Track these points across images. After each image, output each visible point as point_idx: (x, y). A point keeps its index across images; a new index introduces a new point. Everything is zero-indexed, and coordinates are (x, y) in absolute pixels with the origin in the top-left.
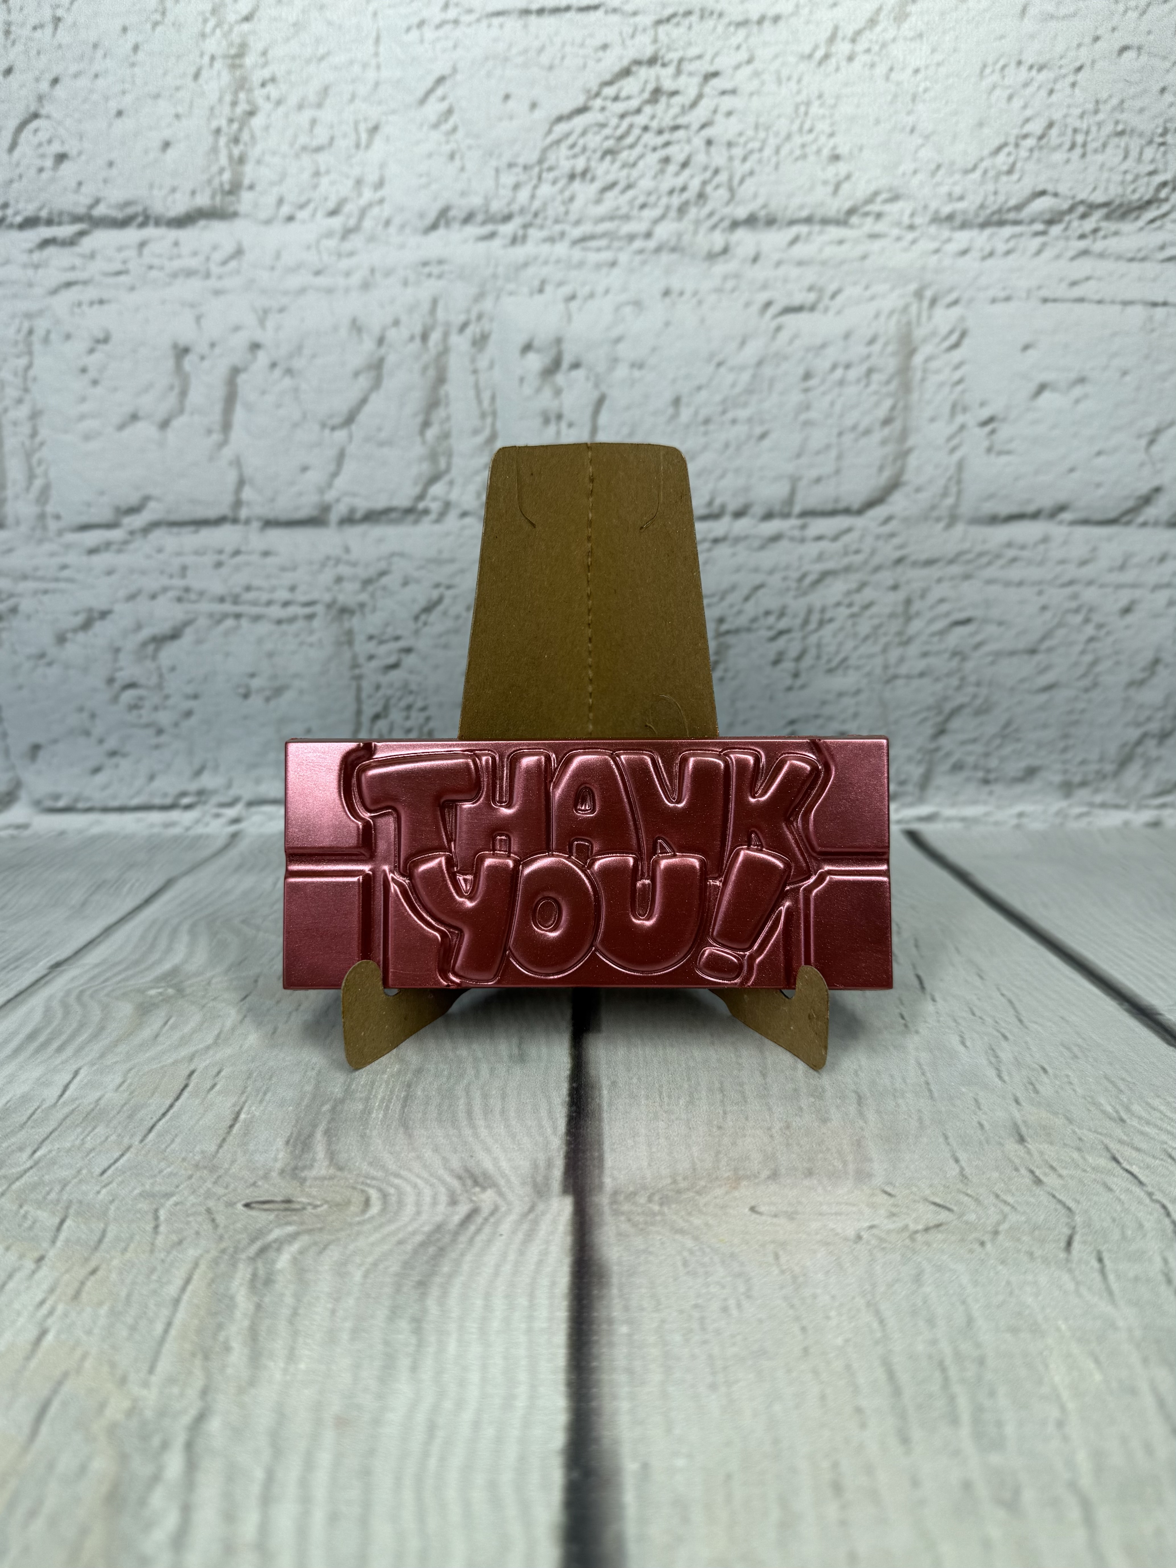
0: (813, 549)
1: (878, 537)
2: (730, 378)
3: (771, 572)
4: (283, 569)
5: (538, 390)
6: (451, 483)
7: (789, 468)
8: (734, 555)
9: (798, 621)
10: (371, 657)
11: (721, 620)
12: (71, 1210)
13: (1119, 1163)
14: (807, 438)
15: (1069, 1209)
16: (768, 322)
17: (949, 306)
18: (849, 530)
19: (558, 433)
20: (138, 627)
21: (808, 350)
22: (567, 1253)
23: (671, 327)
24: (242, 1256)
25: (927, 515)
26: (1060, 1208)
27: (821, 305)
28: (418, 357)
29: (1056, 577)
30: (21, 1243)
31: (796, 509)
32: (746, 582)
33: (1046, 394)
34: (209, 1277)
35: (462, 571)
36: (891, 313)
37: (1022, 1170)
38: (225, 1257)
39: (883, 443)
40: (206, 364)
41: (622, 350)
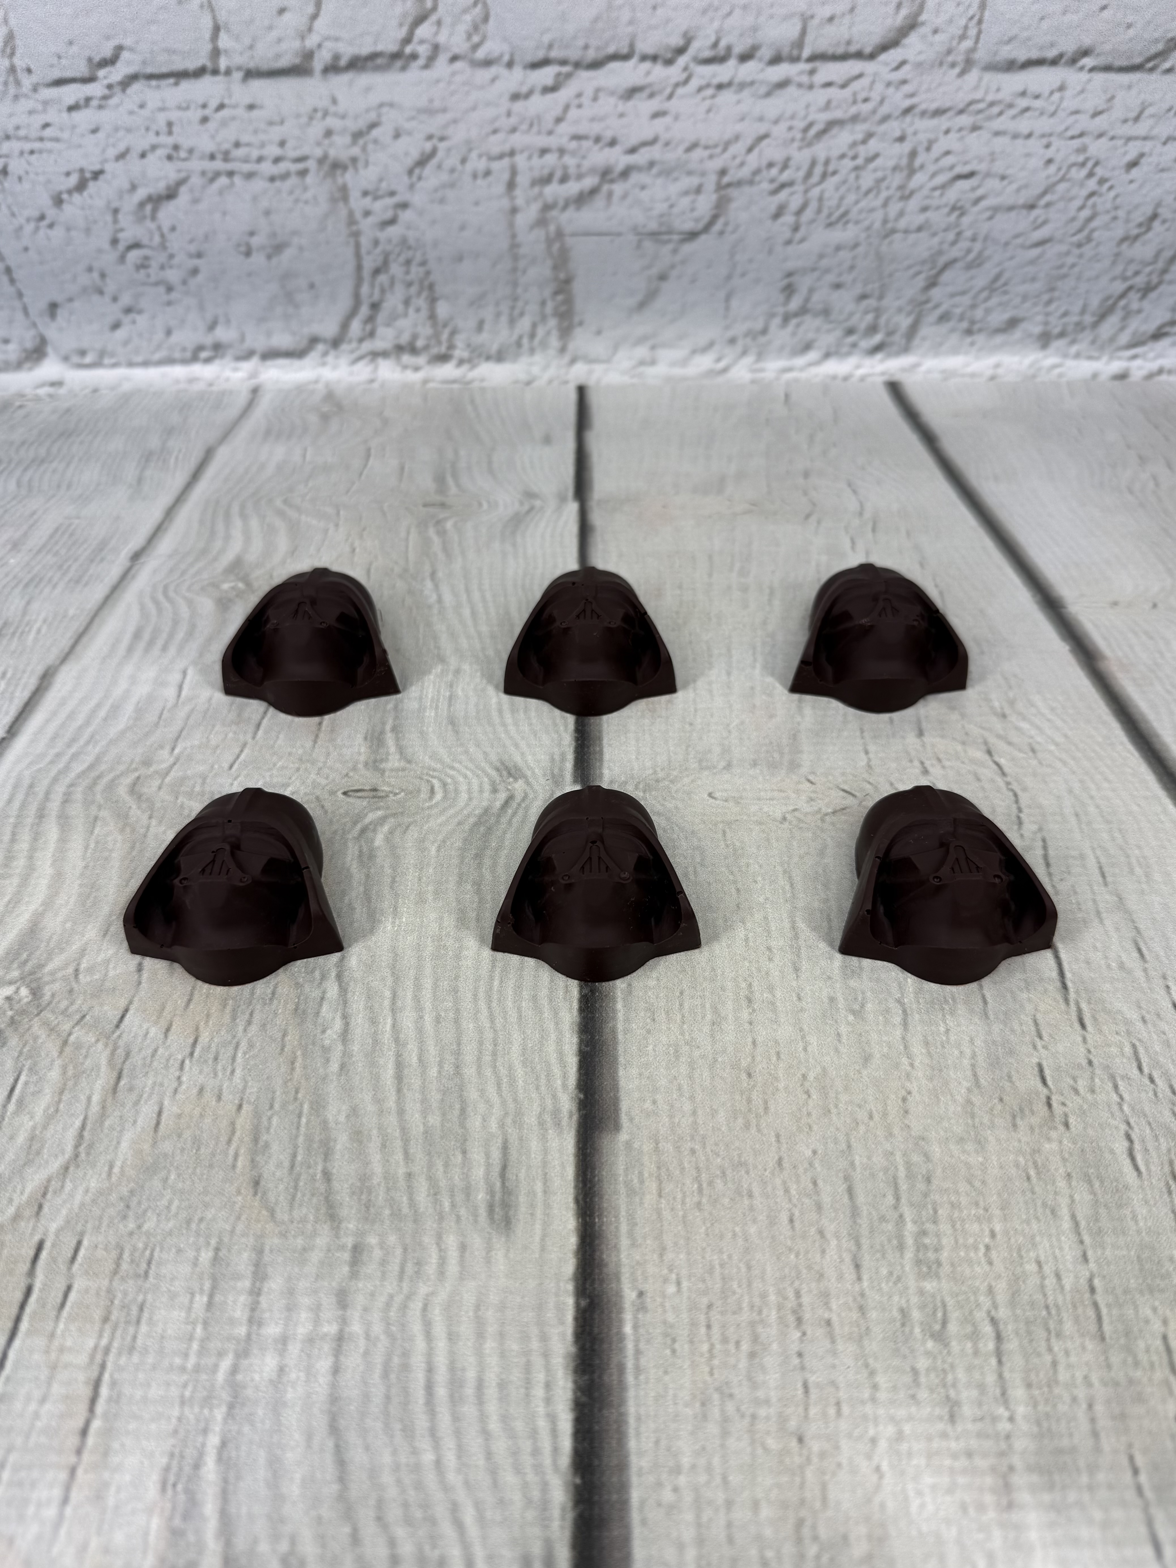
0: (820, 96)
1: (889, 84)
3: (776, 122)
4: (271, 123)
6: (439, 22)
8: (739, 102)
9: (801, 174)
10: (367, 213)
11: (723, 172)
18: (859, 76)
20: (133, 187)
25: (941, 61)
29: (1067, 129)
31: (806, 52)
32: (750, 131)
35: (455, 121)
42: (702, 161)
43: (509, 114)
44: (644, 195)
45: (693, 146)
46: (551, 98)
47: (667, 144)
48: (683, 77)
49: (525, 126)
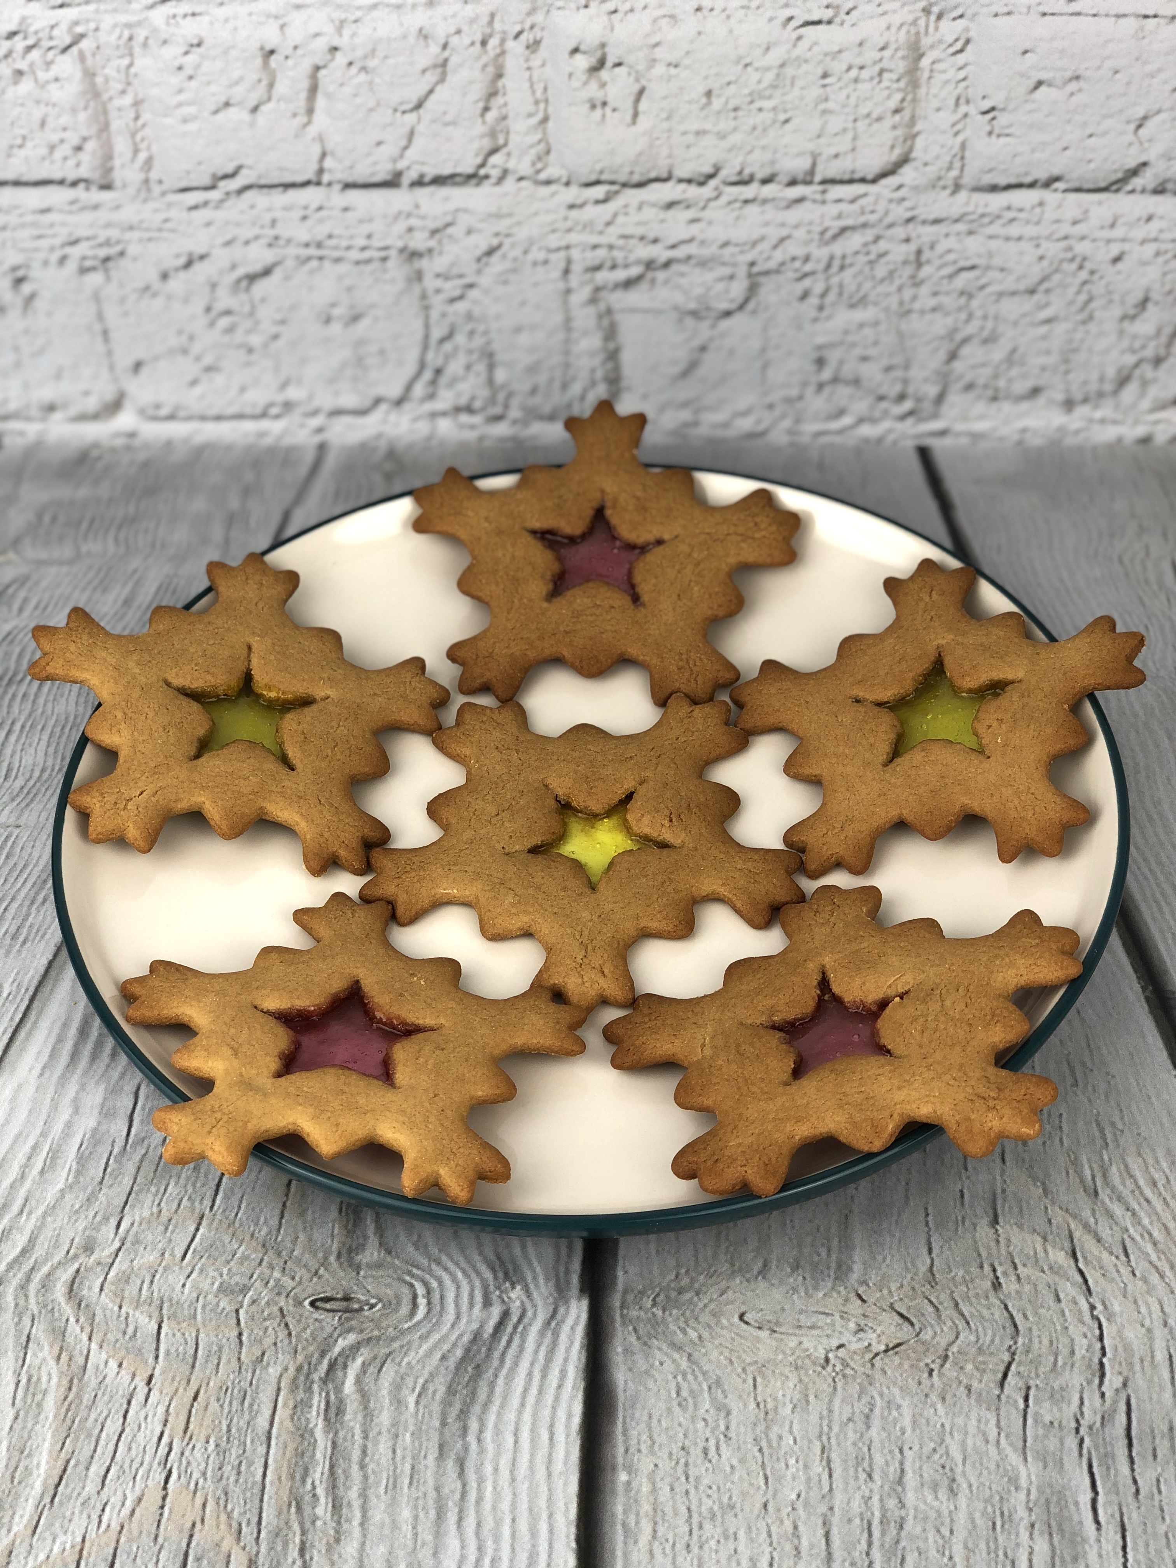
0: (833, 209)
1: (891, 201)
2: (756, 76)
3: (797, 227)
4: (361, 221)
5: (585, 83)
6: (509, 154)
7: (811, 146)
8: (763, 213)
9: (821, 266)
10: (438, 291)
11: (752, 264)
12: (165, 1312)
13: (1076, 1260)
14: (826, 123)
15: (1015, 1326)
16: (790, 33)
17: (954, 19)
18: (865, 195)
19: (604, 116)
20: (234, 267)
21: (826, 54)
22: (581, 1375)
23: (703, 36)
24: (316, 1377)
25: (934, 184)
26: (1008, 1324)
27: (837, 20)
28: (478, 58)
29: (1052, 234)
30: (131, 1356)
31: (818, 178)
32: (774, 234)
33: (1043, 89)
34: (291, 1404)
35: (519, 223)
36: (902, 25)
37: (986, 1267)
38: (302, 1378)
39: (894, 127)
40: (290, 62)
41: (658, 53)
42: (733, 255)
43: (566, 219)
44: (683, 281)
45: (725, 244)
46: (601, 208)
47: (703, 243)
48: (714, 194)
49: (579, 228)
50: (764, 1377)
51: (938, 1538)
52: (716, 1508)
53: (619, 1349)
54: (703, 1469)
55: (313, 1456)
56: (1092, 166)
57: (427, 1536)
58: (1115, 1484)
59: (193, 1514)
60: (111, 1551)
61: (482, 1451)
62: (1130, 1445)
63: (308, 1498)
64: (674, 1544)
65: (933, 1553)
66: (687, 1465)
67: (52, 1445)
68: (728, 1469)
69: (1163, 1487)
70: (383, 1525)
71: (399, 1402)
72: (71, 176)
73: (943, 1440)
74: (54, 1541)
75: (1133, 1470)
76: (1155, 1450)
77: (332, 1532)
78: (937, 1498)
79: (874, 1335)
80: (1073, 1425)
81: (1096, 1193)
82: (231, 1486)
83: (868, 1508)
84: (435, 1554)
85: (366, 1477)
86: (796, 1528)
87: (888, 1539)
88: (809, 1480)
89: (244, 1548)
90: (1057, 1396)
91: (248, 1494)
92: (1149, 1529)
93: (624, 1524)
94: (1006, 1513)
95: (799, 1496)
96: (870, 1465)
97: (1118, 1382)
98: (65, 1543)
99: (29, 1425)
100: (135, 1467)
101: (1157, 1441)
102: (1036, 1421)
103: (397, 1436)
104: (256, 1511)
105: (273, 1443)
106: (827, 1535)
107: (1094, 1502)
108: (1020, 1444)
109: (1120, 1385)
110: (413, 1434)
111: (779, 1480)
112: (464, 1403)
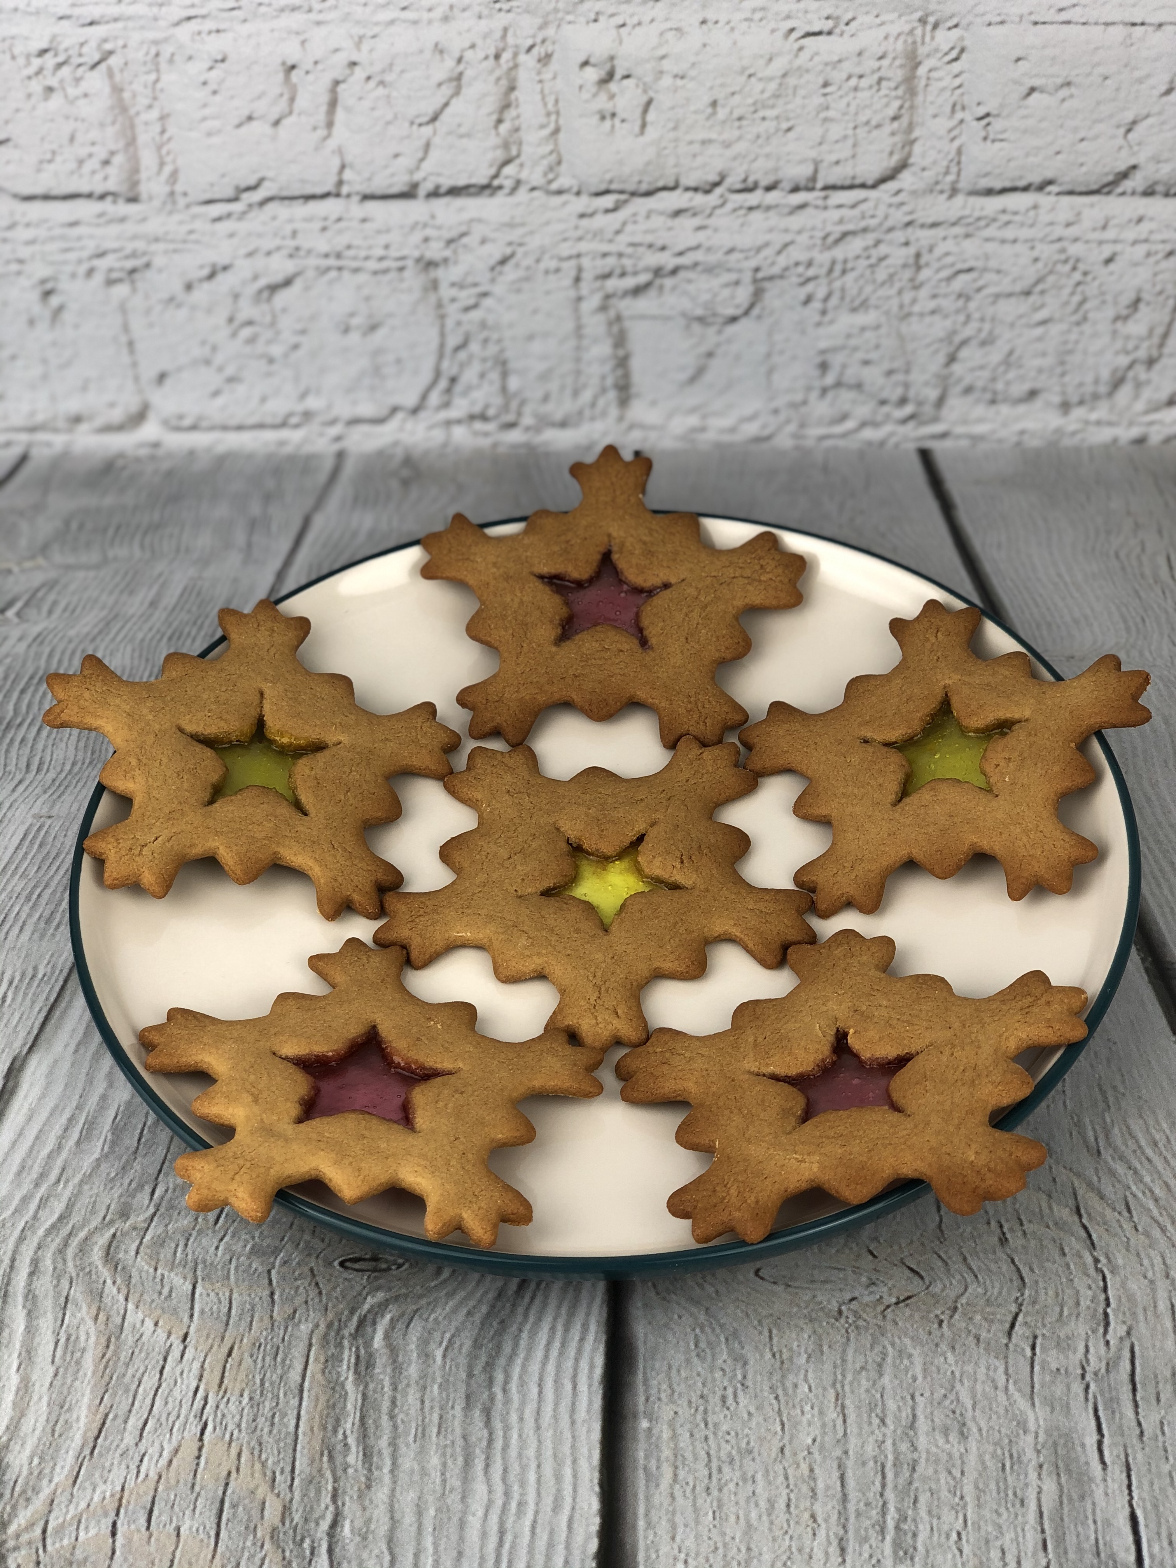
0: (834, 214)
1: (891, 205)
2: (760, 86)
3: (800, 233)
4: (379, 232)
5: (595, 95)
6: (522, 165)
7: (813, 154)
8: (767, 219)
9: (824, 271)
10: (453, 300)
11: (757, 270)
12: (199, 1273)
13: (1080, 1216)
14: (827, 130)
15: (1022, 1279)
16: (792, 44)
17: (950, 29)
18: (865, 200)
19: (613, 127)
20: (256, 277)
21: (826, 64)
22: (603, 1329)
23: (708, 48)
24: (346, 1333)
25: (931, 189)
26: (1015, 1277)
27: (837, 31)
28: (491, 72)
29: (1046, 236)
30: (166, 1316)
31: (820, 184)
32: (778, 239)
33: (1035, 95)
34: (322, 1359)
35: (532, 233)
36: (899, 35)
37: (993, 1224)
38: (333, 1334)
39: (893, 134)
40: (310, 77)
41: (666, 65)
42: (738, 261)
43: (576, 228)
44: (690, 288)
45: (731, 251)
46: (611, 216)
47: (709, 249)
48: (720, 202)
49: (589, 236)
50: (779, 1329)
51: (949, 1479)
52: (734, 1452)
53: (639, 1304)
54: (722, 1416)
55: (344, 1407)
56: (1084, 169)
57: (455, 1482)
58: (1120, 1427)
59: (229, 1464)
60: (150, 1499)
61: (507, 1401)
62: (1134, 1390)
63: (339, 1447)
64: (694, 1487)
65: (945, 1494)
66: (705, 1411)
67: (91, 1400)
68: (745, 1416)
69: (1166, 1428)
70: (412, 1472)
71: (427, 1355)
72: (99, 189)
73: (953, 1387)
74: (94, 1490)
75: (1137, 1413)
76: (1158, 1394)
77: (363, 1479)
78: (948, 1442)
79: (885, 1289)
80: (1079, 1371)
81: (1099, 1152)
82: (265, 1437)
83: (882, 1452)
84: (463, 1498)
85: (395, 1427)
86: (812, 1470)
87: (901, 1481)
88: (824, 1425)
89: (278, 1495)
90: (1063, 1345)
91: (282, 1445)
92: (1154, 1469)
93: (645, 1469)
94: (1015, 1455)
95: (814, 1440)
96: (883, 1411)
97: (1122, 1331)
98: (104, 1492)
99: (69, 1381)
100: (171, 1419)
101: (1161, 1386)
102: (1043, 1368)
103: (425, 1388)
104: (289, 1461)
105: (305, 1395)
106: (842, 1478)
107: (1100, 1444)
108: (1028, 1390)
109: (1124, 1334)
110: (440, 1386)
111: (796, 1425)
112: (490, 1356)
